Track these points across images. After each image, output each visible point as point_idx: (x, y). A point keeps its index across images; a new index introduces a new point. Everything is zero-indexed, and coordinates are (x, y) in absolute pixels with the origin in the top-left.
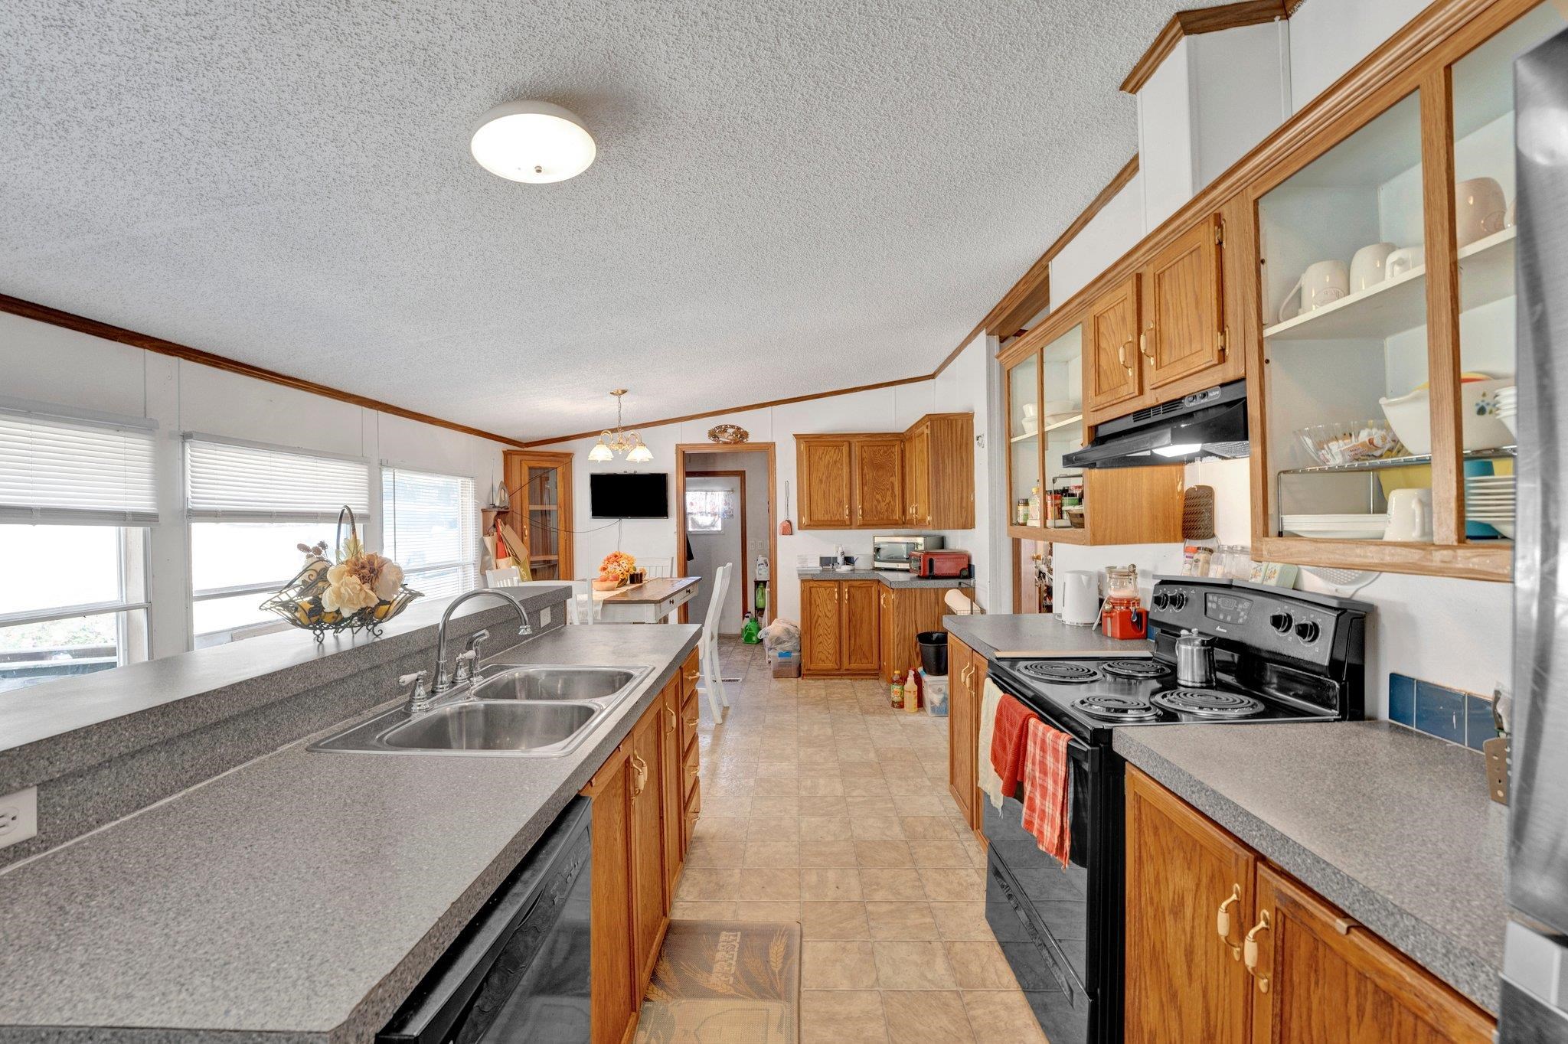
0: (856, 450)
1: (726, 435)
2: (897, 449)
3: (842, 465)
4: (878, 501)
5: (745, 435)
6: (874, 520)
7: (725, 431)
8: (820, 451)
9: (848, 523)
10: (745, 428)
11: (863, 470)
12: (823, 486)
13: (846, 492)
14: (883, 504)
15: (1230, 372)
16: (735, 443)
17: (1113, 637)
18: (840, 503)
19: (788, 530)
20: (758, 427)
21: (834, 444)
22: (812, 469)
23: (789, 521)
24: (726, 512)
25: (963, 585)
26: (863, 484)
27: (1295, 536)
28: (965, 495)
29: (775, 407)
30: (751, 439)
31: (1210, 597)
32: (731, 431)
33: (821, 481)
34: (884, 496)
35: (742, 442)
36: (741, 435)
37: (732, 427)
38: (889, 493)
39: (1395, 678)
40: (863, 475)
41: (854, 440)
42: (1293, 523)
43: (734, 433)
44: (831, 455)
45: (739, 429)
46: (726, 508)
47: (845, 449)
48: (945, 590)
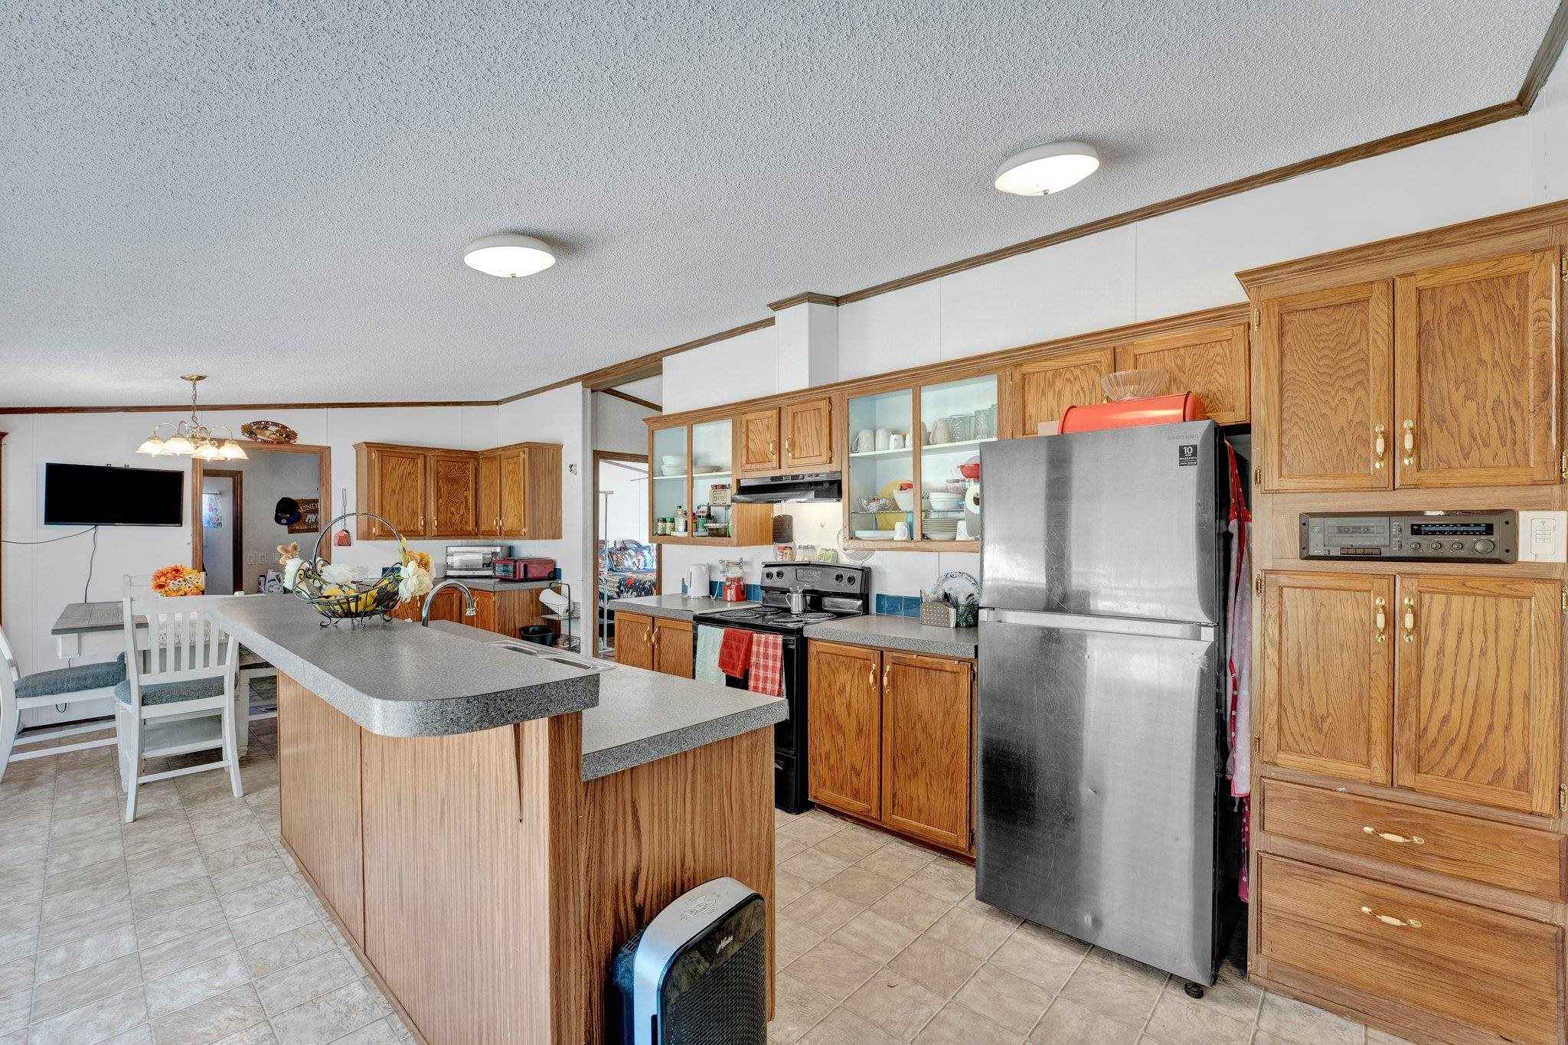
0: (432, 462)
1: (267, 433)
2: (471, 466)
3: (416, 476)
4: (453, 514)
5: (294, 435)
6: (450, 531)
7: (266, 428)
8: (394, 461)
9: (422, 533)
10: (292, 427)
11: (438, 482)
12: (396, 497)
13: (420, 504)
14: (457, 517)
15: (834, 467)
16: (278, 443)
18: (414, 514)
19: (345, 541)
20: (309, 430)
21: (409, 456)
22: (384, 480)
23: (346, 531)
24: (213, 518)
25: (553, 585)
26: (438, 496)
27: (858, 539)
28: (554, 512)
29: (330, 410)
30: (300, 441)
31: (798, 571)
32: (273, 429)
33: (394, 491)
34: (458, 509)
35: (288, 442)
36: (288, 435)
37: (276, 424)
38: (463, 507)
39: (879, 597)
40: (438, 489)
41: (429, 454)
42: (859, 534)
43: (277, 431)
44: (405, 467)
45: (284, 427)
46: (212, 514)
47: (420, 462)
48: (539, 591)
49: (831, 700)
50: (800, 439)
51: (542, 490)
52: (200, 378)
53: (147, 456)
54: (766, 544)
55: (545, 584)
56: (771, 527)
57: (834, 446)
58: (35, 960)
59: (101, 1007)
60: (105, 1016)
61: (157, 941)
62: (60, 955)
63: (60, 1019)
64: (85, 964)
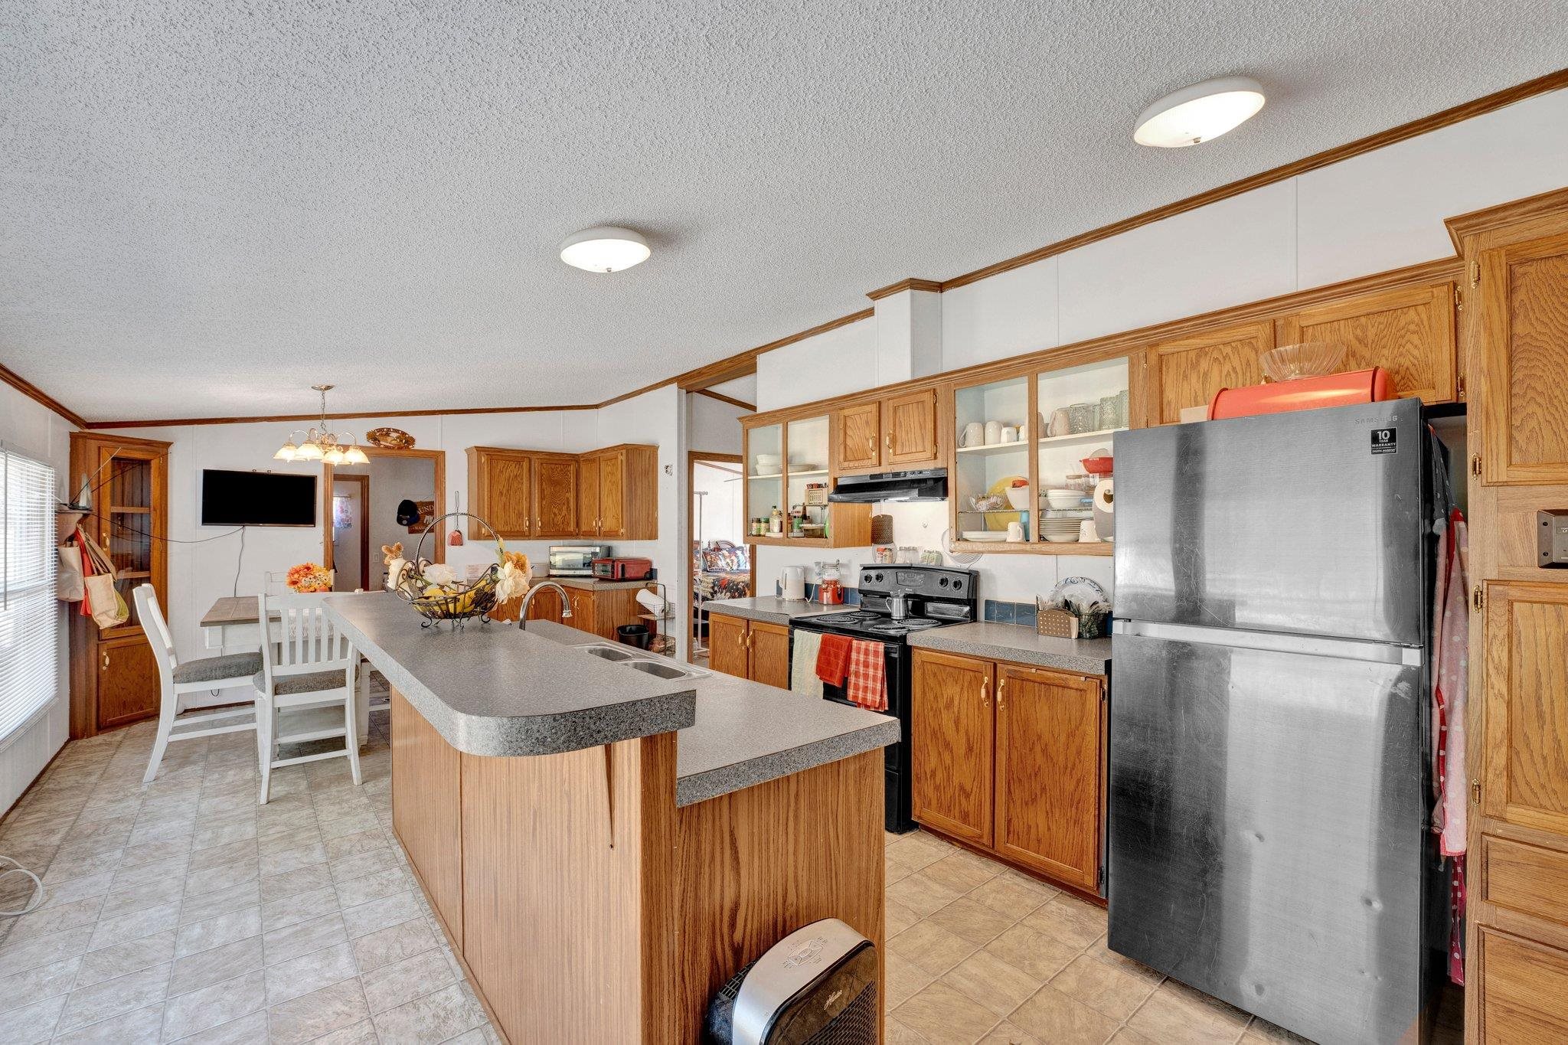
0: (536, 465)
1: (389, 439)
2: (572, 468)
3: (522, 479)
4: (555, 514)
5: (410, 441)
6: (554, 531)
7: (387, 434)
8: (501, 464)
9: (527, 533)
10: (411, 433)
11: (542, 485)
12: (503, 497)
13: (525, 505)
14: (559, 517)
15: (939, 464)
16: (399, 448)
17: (828, 605)
18: (520, 515)
19: (457, 541)
20: (426, 435)
21: (515, 459)
22: (493, 482)
23: (459, 532)
24: (342, 520)
25: (649, 585)
26: (542, 498)
27: (966, 540)
28: (651, 512)
29: (445, 416)
30: (418, 446)
31: (899, 574)
32: (394, 435)
33: (501, 493)
34: (560, 510)
35: (407, 448)
36: (407, 441)
37: (396, 431)
38: (564, 508)
39: (987, 602)
40: (542, 491)
41: (534, 457)
43: (398, 438)
44: (512, 469)
45: (404, 434)
46: (343, 516)
47: (525, 465)
48: (636, 591)
49: (937, 713)
50: (901, 435)
51: (639, 492)
52: (328, 388)
53: (283, 461)
54: (868, 545)
55: (642, 583)
56: (869, 528)
57: (939, 440)
58: (176, 934)
59: (227, 988)
60: (230, 997)
61: (279, 925)
62: (197, 930)
63: (192, 996)
64: (217, 942)
